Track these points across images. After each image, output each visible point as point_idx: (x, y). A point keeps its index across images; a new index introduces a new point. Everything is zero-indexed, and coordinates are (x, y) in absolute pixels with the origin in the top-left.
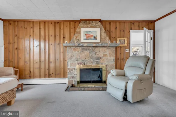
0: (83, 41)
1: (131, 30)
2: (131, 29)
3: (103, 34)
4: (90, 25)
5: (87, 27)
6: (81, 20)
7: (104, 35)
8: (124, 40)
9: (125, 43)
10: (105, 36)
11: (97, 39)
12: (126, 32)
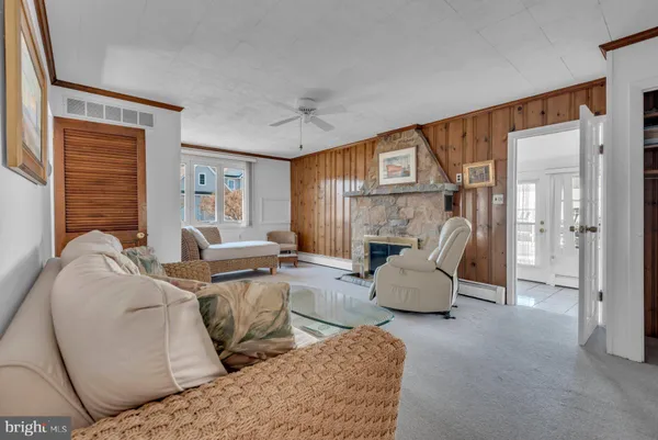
0: (383, 181)
1: (509, 134)
2: (514, 130)
3: (422, 159)
4: (397, 142)
5: (392, 150)
6: (380, 135)
7: (426, 160)
8: (487, 169)
9: (488, 179)
10: (428, 163)
11: (408, 175)
12: (495, 141)
